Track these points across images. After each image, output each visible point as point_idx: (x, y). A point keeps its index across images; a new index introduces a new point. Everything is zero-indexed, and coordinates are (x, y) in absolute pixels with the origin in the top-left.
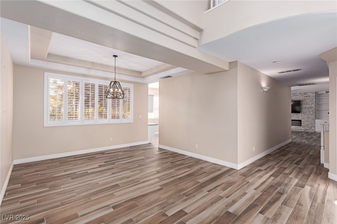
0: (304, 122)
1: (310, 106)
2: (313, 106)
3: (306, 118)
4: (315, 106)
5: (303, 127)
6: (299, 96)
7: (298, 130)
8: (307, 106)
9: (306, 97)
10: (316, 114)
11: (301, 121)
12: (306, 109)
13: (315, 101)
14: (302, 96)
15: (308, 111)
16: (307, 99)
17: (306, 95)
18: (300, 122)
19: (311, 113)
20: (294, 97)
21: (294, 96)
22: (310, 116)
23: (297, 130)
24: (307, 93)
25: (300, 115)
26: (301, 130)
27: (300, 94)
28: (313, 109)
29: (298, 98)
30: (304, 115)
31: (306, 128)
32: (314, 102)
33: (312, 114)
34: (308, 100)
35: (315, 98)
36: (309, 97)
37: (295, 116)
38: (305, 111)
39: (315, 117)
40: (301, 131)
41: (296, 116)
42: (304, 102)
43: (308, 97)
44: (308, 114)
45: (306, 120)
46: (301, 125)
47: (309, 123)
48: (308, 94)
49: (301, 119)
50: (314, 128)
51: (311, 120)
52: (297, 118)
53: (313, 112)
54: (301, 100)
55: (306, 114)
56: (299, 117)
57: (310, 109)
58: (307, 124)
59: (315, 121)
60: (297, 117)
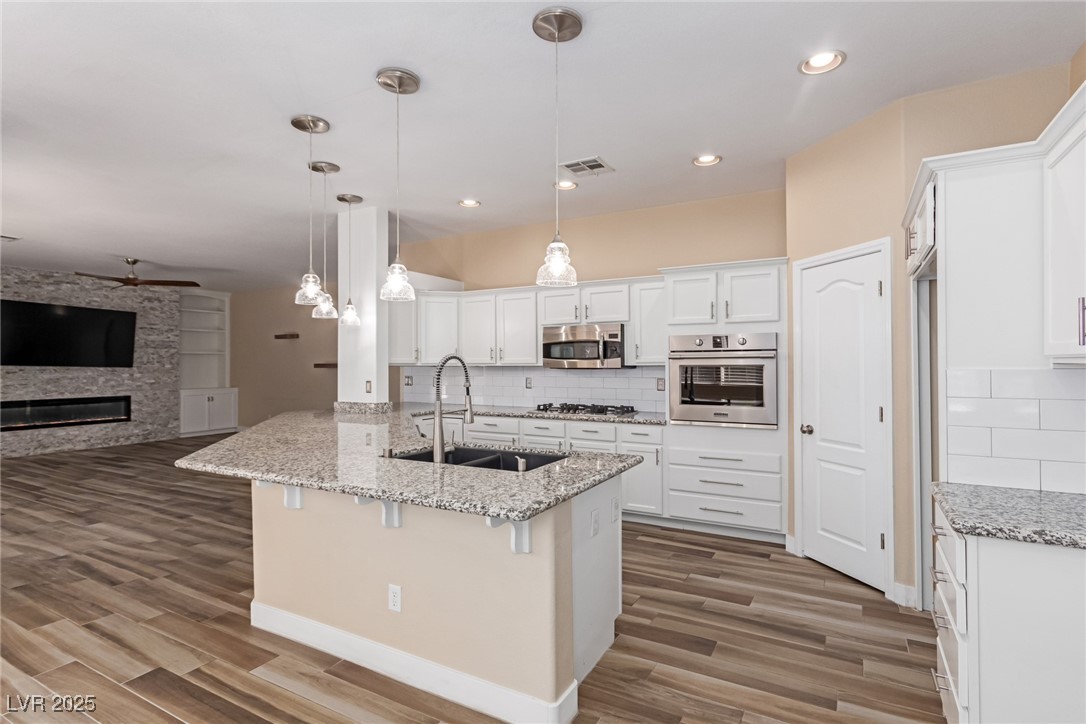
0: (139, 403)
1: (161, 338)
2: (174, 337)
3: (147, 387)
4: (181, 339)
5: (136, 426)
7: (117, 441)
8: (152, 338)
9: (149, 299)
11: (127, 399)
12: (151, 351)
15: (155, 356)
16: (152, 308)
17: (150, 295)
18: (122, 404)
19: (168, 366)
20: (99, 292)
21: (99, 289)
22: (165, 378)
23: (112, 444)
25: (124, 373)
26: (128, 438)
28: (173, 351)
29: (116, 300)
30: (139, 375)
31: (149, 427)
33: (169, 371)
34: (157, 313)
35: (181, 311)
36: (160, 301)
37: (101, 380)
38: (145, 360)
40: (129, 442)
41: (107, 381)
42: (143, 322)
43: (156, 304)
44: (155, 371)
45: (150, 394)
46: (129, 419)
47: (158, 406)
49: (127, 394)
50: (175, 423)
51: (166, 391)
52: (113, 387)
53: (173, 361)
55: (148, 372)
56: (120, 385)
57: (163, 352)
58: (150, 410)
59: (178, 398)
60: (113, 383)
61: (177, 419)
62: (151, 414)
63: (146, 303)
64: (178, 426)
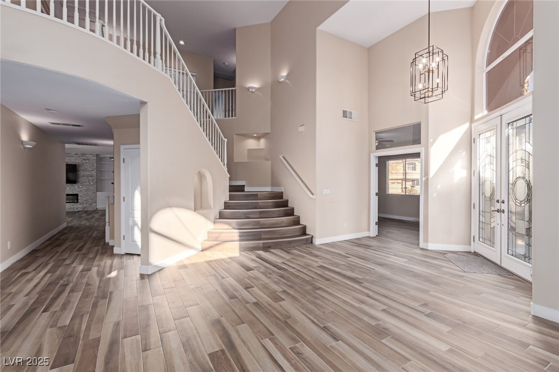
0: (81, 196)
1: (90, 173)
2: (94, 173)
3: (84, 191)
4: (97, 174)
5: (80, 205)
6: (74, 158)
8: (86, 173)
9: (85, 160)
10: (97, 185)
11: (77, 195)
12: (85, 178)
13: (97, 167)
14: (78, 158)
15: (87, 180)
16: (86, 163)
17: (85, 158)
18: (76, 197)
19: (92, 183)
23: (72, 210)
24: (86, 154)
25: (76, 186)
26: (77, 209)
27: (76, 154)
28: (94, 178)
30: (81, 187)
31: (85, 205)
32: (95, 167)
33: (92, 185)
34: (88, 164)
35: (96, 163)
36: (89, 160)
37: (68, 188)
38: (83, 181)
39: (97, 188)
40: (78, 210)
42: (82, 168)
43: (87, 161)
44: (87, 185)
45: (85, 193)
46: (77, 202)
47: (88, 198)
48: (87, 156)
49: (77, 193)
50: (95, 204)
51: (91, 193)
52: (72, 190)
53: (94, 181)
54: (77, 164)
55: (84, 185)
56: (74, 190)
57: (90, 178)
58: (85, 199)
59: (96, 195)
61: (96, 203)
62: (86, 201)
63: (83, 161)
64: (96, 206)
